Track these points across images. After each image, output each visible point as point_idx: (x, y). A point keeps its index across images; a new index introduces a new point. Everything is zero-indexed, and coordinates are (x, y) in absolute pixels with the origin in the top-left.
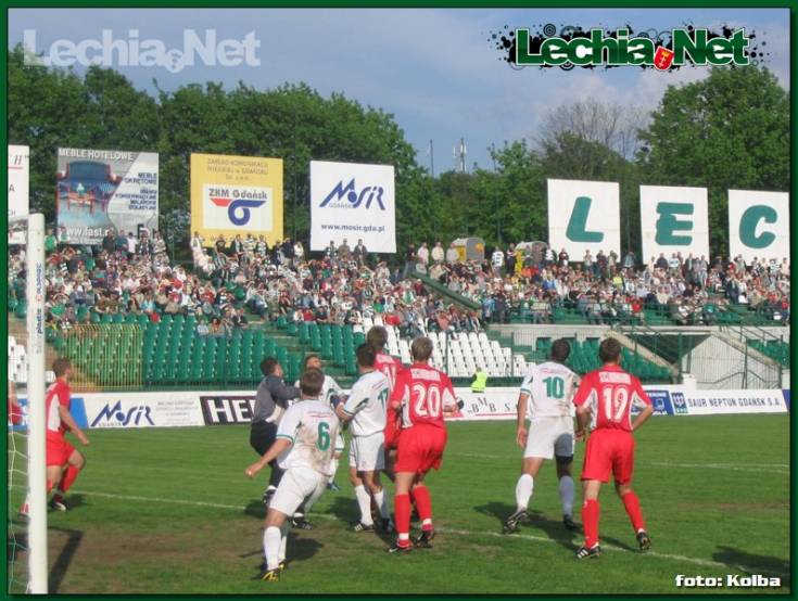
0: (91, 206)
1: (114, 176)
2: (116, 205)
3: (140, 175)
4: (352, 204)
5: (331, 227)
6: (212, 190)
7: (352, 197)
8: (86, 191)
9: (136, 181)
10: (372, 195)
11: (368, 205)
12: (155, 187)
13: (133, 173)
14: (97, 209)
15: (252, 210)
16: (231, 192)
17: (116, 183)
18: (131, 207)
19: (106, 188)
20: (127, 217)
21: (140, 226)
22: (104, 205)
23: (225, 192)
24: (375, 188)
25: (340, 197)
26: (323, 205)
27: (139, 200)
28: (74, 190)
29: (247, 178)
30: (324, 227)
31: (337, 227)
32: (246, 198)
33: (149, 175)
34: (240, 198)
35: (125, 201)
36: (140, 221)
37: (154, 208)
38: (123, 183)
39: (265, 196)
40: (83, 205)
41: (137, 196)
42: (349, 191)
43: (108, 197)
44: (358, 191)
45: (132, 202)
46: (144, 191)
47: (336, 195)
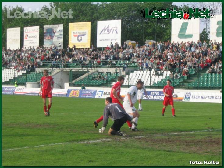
0: (50, 40)
1: (54, 31)
2: (55, 38)
3: (59, 30)
4: (108, 33)
5: (102, 40)
6: (74, 33)
7: (108, 31)
8: (49, 36)
9: (59, 32)
10: (114, 29)
11: (112, 33)
12: (62, 33)
13: (58, 30)
14: (51, 40)
15: (83, 37)
16: (78, 33)
17: (54, 33)
18: (58, 39)
19: (53, 35)
20: (57, 42)
21: (59, 44)
22: (52, 39)
23: (77, 33)
24: (115, 27)
25: (105, 31)
26: (100, 34)
27: (59, 37)
28: (47, 36)
29: (82, 28)
30: (100, 40)
31: (103, 40)
32: (82, 34)
33: (61, 30)
34: (80, 34)
35: (56, 37)
36: (59, 43)
37: (62, 39)
38: (56, 33)
39: (86, 33)
40: (49, 39)
41: (59, 36)
42: (107, 29)
43: (53, 37)
44: (110, 29)
45: (58, 38)
46: (60, 34)
47: (104, 31)
